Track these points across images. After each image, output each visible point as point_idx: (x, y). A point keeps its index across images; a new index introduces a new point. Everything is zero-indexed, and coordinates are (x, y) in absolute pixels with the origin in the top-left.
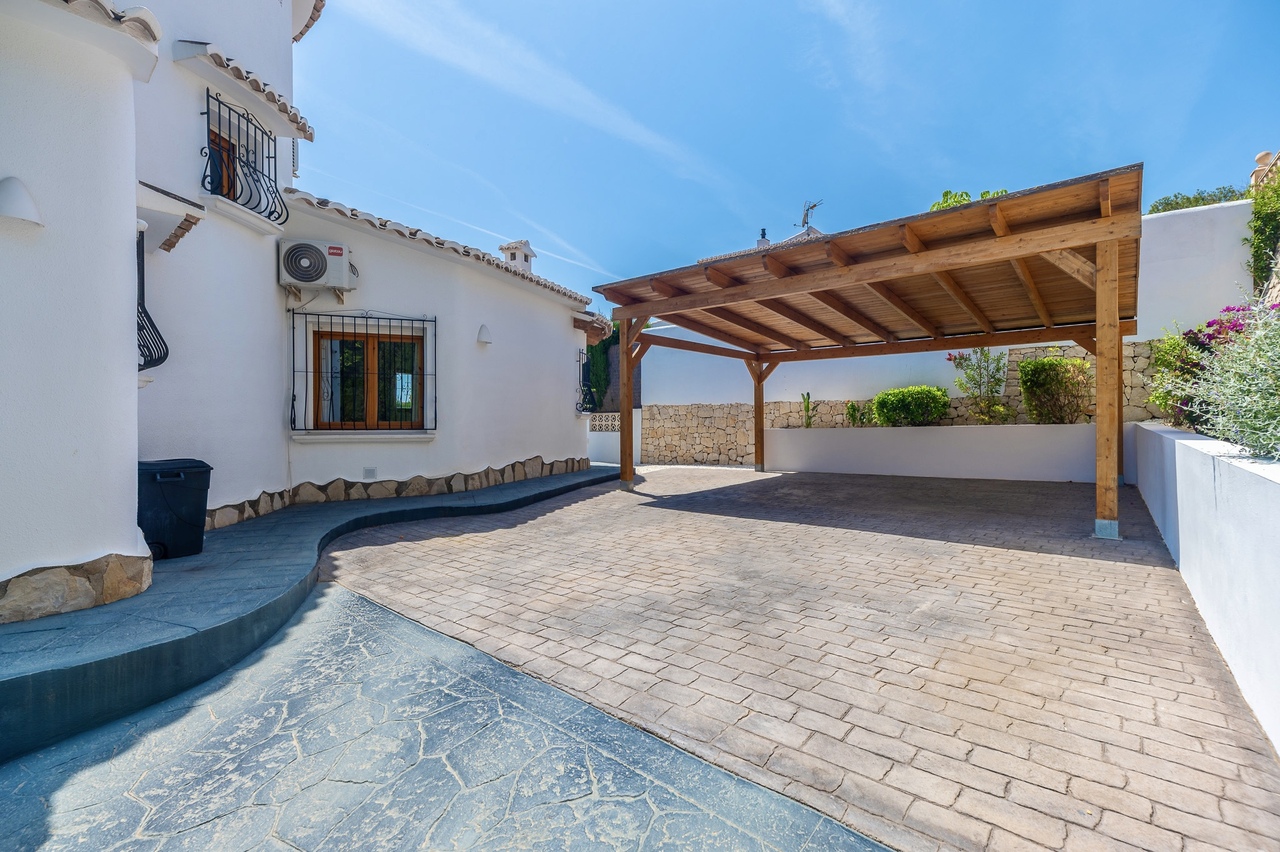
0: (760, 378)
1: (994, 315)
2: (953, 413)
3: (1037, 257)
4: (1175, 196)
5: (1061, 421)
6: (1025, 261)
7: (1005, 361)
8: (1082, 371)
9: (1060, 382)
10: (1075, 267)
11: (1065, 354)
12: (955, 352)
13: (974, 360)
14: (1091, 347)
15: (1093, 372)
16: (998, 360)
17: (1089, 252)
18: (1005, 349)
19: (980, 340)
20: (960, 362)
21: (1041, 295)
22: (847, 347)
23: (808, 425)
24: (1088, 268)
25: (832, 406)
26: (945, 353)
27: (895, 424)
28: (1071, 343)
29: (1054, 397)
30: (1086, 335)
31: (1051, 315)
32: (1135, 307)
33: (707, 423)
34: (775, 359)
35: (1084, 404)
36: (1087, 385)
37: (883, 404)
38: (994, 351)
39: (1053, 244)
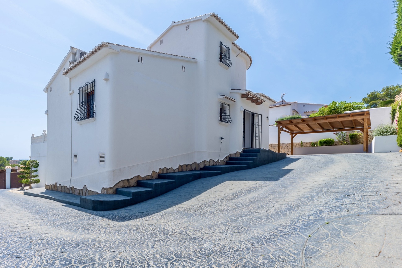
0: (293, 137)
1: (345, 126)
2: (334, 143)
3: (356, 120)
4: (390, 86)
5: (357, 144)
6: (354, 120)
7: (345, 134)
8: (361, 135)
9: (357, 137)
10: (361, 121)
11: (358, 133)
12: (335, 132)
13: (340, 134)
14: (363, 131)
15: (363, 136)
16: (344, 134)
17: (363, 119)
18: (346, 132)
19: (341, 130)
20: (337, 134)
21: (355, 123)
22: (314, 131)
23: (302, 147)
24: (363, 121)
25: (307, 143)
26: (333, 132)
27: (322, 146)
28: (359, 130)
29: (356, 140)
30: (362, 130)
31: (356, 126)
32: (370, 125)
33: (274, 148)
34: (296, 134)
35: (361, 141)
36: (362, 138)
37: (321, 142)
38: (344, 132)
39: (358, 118)
